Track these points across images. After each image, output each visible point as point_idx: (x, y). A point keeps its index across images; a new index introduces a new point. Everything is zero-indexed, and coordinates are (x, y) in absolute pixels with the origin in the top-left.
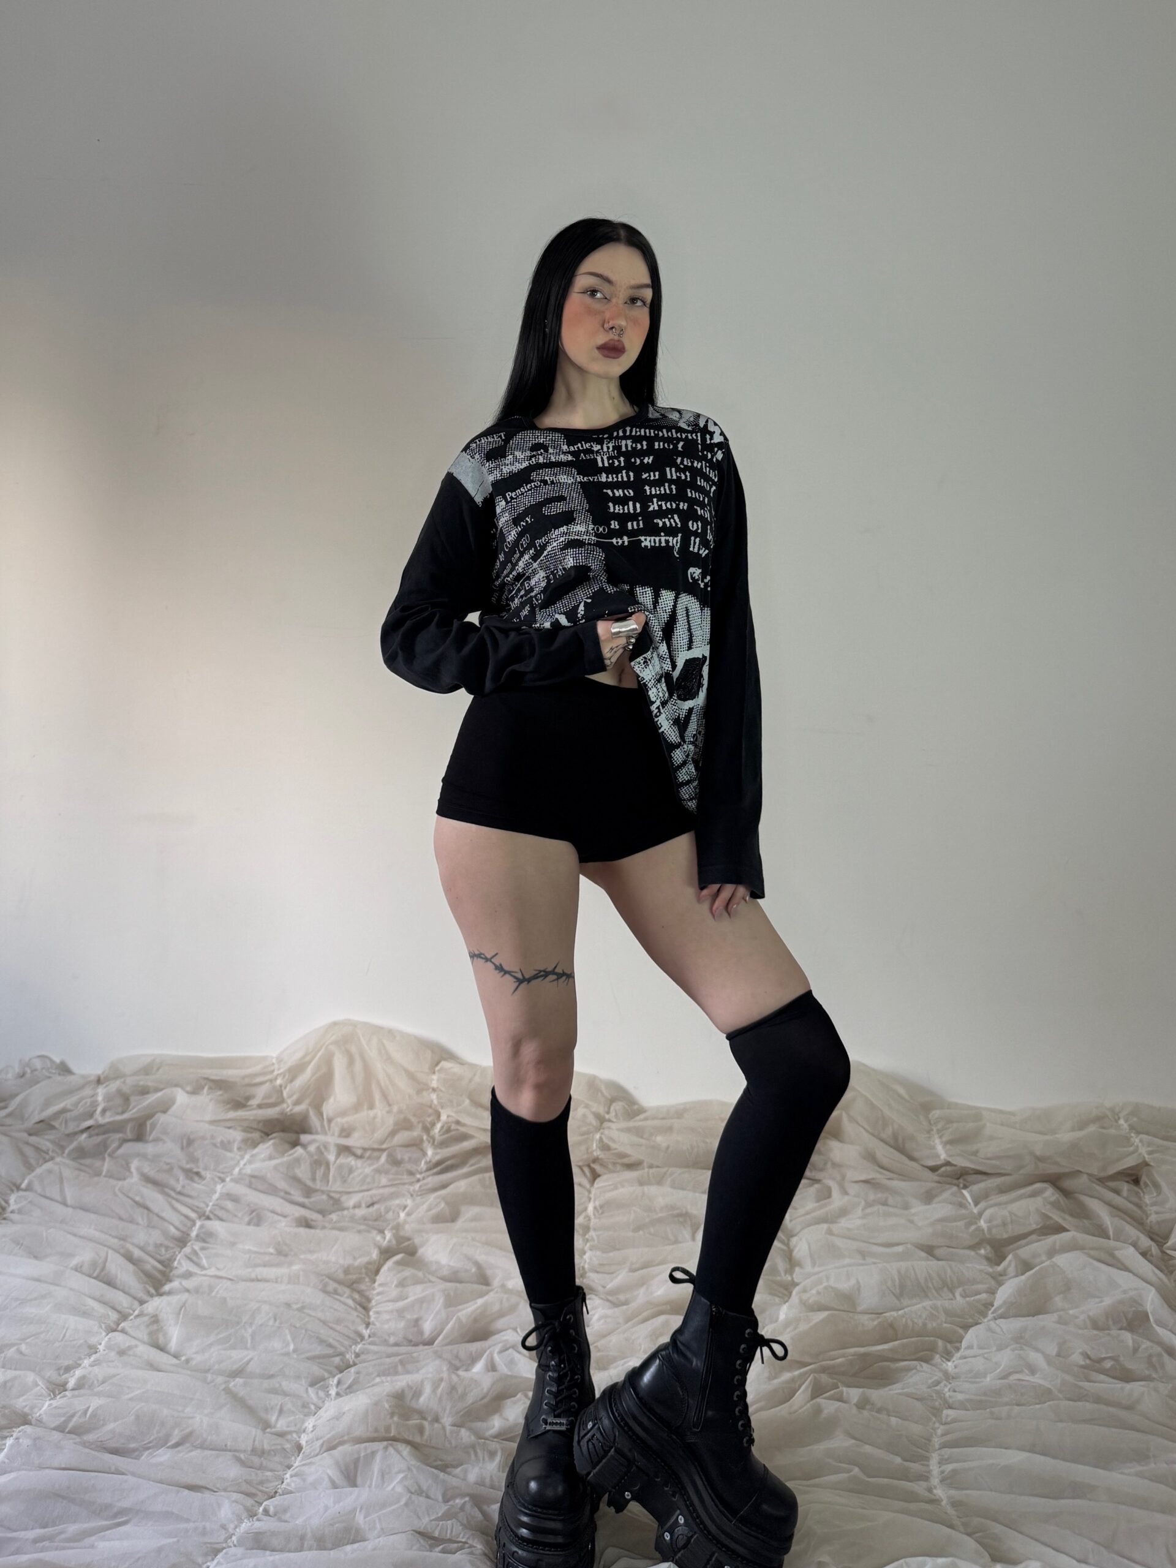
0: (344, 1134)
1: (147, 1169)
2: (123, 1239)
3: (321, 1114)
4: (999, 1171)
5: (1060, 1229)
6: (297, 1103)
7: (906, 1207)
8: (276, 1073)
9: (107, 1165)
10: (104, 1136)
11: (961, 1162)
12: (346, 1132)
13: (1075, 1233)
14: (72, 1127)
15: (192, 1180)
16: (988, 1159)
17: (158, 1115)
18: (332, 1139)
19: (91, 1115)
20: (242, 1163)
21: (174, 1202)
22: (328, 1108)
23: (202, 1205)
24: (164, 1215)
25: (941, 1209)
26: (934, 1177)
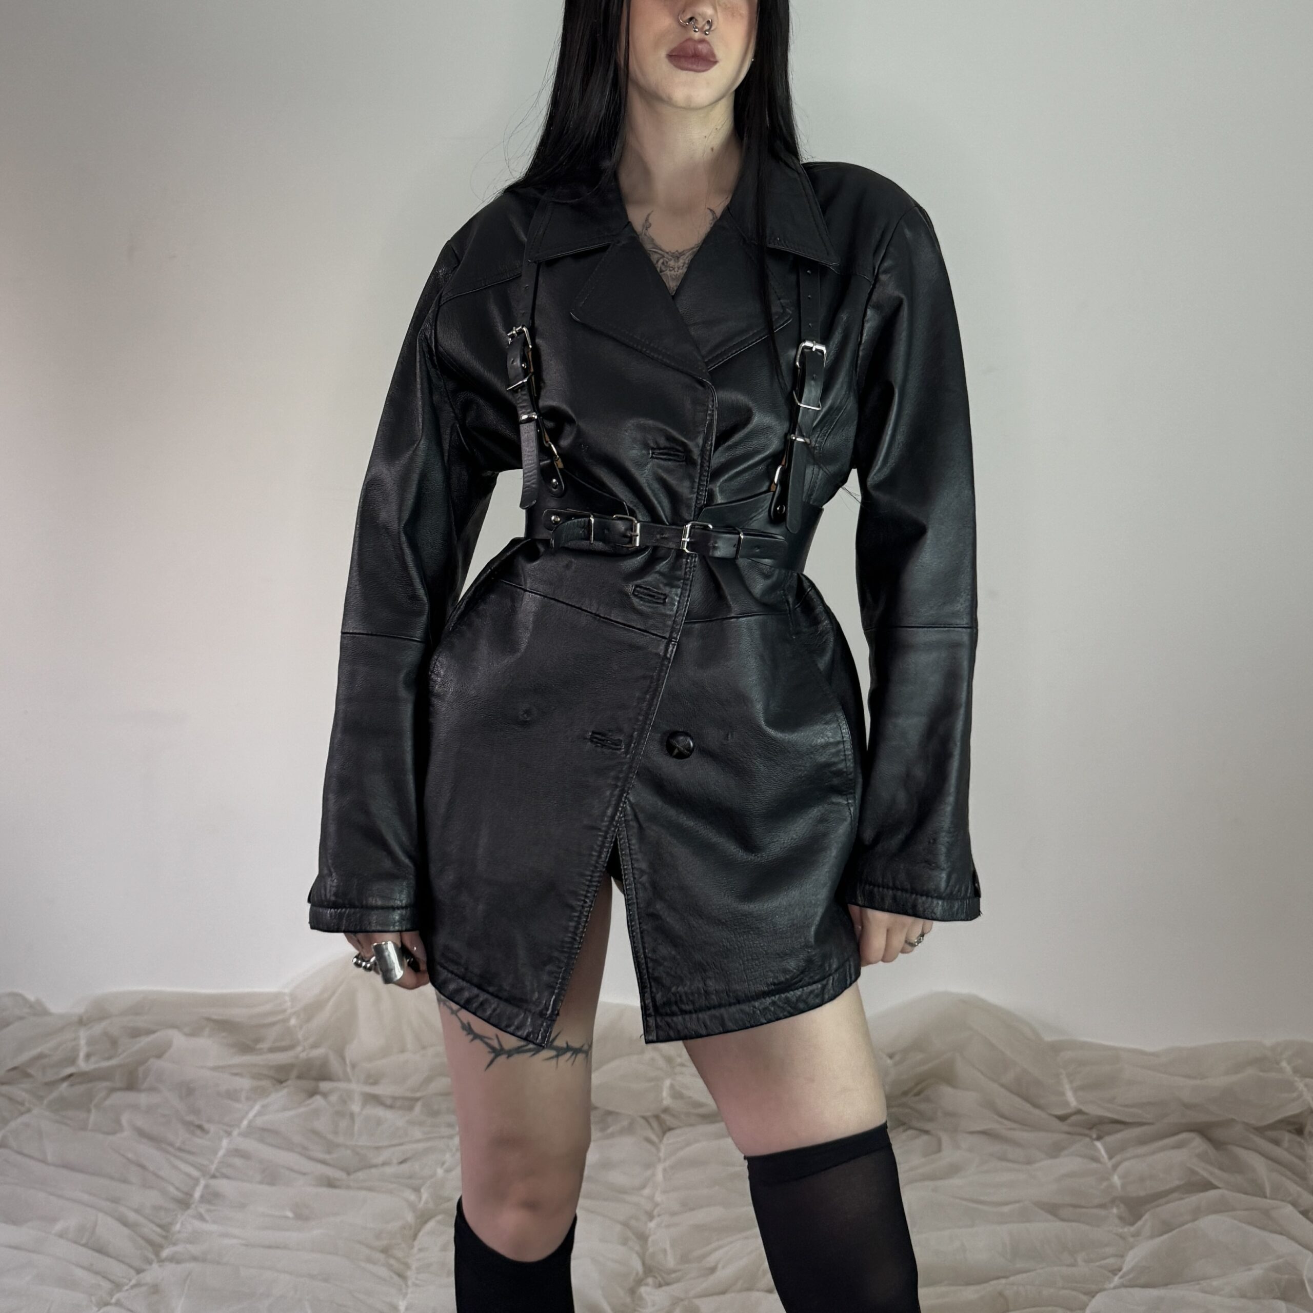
0: (371, 1081)
1: (140, 1122)
2: (115, 1201)
3: (343, 1058)
4: (1139, 1120)
5: (1208, 1186)
6: (315, 1046)
7: (1029, 1162)
8: (289, 1011)
9: (94, 1117)
10: (90, 1085)
11: (1095, 1110)
12: (373, 1079)
13: (1226, 1192)
14: (51, 1076)
15: (193, 1133)
16: (1127, 1106)
17: (152, 1060)
18: (357, 1088)
19: (73, 1061)
20: (251, 1115)
21: (172, 1159)
22: (353, 1052)
23: (205, 1162)
24: (162, 1173)
25: (1068, 1163)
26: (1064, 1127)
